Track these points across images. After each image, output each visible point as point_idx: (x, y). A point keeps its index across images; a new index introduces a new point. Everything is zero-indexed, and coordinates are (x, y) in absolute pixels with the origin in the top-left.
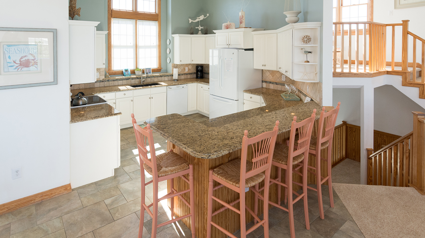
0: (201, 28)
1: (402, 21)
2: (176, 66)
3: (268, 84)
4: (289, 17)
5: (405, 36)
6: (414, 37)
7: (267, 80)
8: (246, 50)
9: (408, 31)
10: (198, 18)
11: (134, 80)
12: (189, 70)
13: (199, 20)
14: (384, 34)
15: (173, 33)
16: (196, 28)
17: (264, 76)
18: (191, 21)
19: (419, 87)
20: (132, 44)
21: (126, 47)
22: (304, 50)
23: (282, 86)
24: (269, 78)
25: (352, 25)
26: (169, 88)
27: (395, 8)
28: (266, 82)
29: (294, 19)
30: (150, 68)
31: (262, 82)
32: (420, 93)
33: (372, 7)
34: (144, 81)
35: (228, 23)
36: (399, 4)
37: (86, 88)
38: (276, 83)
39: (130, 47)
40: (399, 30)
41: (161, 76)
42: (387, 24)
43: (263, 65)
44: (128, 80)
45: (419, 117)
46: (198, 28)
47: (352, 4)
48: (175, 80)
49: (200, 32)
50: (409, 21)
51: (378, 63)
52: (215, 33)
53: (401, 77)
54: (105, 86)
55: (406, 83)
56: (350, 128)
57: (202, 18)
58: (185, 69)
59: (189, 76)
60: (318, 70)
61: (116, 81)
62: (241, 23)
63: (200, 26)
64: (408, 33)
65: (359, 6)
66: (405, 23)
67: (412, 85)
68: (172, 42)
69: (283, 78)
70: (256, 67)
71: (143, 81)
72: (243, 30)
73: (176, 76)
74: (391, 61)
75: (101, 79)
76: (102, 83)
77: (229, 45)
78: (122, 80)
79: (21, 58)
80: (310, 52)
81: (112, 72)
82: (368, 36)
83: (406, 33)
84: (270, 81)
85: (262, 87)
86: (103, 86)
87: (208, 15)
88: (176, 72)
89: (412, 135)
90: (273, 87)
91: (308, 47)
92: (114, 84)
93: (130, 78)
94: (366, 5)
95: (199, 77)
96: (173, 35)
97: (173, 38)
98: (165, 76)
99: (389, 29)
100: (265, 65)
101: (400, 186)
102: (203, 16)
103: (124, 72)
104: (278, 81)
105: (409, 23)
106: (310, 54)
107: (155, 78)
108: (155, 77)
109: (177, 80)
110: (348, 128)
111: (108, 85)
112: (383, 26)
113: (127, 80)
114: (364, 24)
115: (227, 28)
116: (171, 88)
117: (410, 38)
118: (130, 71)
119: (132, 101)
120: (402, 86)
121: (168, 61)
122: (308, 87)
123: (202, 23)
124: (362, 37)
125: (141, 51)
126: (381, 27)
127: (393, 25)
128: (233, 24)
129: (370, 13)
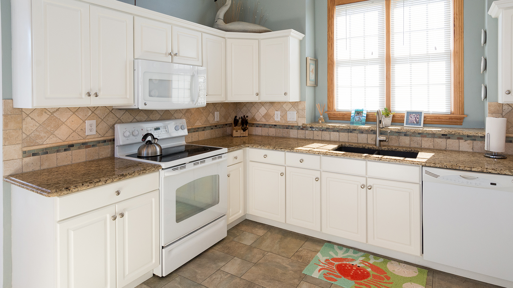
2: (506, 112)
11: (364, 136)
20: (376, 56)
21: (364, 62)
26: (427, 172)
30: (421, 113)
34: (385, 141)
37: (277, 136)
39: (372, 62)
41: (446, 135)
44: (351, 132)
54: (307, 138)
61: (325, 131)
71: (380, 141)
75: (300, 124)
76: (301, 132)
78: (338, 131)
81: (334, 115)
86: (302, 137)
92: (323, 136)
93: (355, 130)
97: (496, 21)
98: (459, 138)
103: (352, 115)
107: (426, 139)
108: (425, 136)
109: (501, 157)
111: (312, 138)
113: (348, 132)
116: (436, 176)
118: (365, 116)
119: (317, 179)
121: (482, 96)
125: (398, 70)
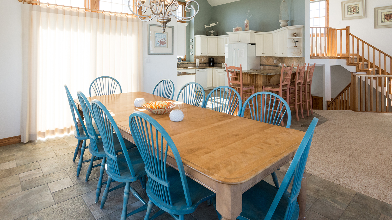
0: (213, 31)
1: (346, 27)
2: (196, 57)
3: (264, 66)
4: (282, 23)
5: (347, 36)
6: (353, 36)
7: (264, 64)
8: (251, 44)
9: (349, 33)
10: (211, 24)
12: (204, 60)
13: (212, 26)
14: (336, 35)
15: (195, 34)
16: (210, 31)
17: (261, 62)
18: (206, 26)
19: (356, 66)
22: (293, 41)
23: (274, 67)
24: (265, 62)
25: (317, 29)
27: (342, 20)
28: (263, 65)
29: (285, 24)
31: (260, 66)
32: (357, 69)
33: (328, 19)
35: (237, 28)
36: (345, 17)
38: (270, 65)
40: (344, 32)
41: (188, 63)
42: (337, 29)
43: (262, 54)
45: (353, 74)
46: (211, 31)
47: (315, 17)
48: (197, 66)
49: (212, 34)
50: (350, 27)
51: (332, 52)
52: (228, 34)
53: (346, 60)
55: (348, 64)
56: (315, 98)
57: (214, 24)
58: (202, 60)
59: (204, 65)
60: (302, 51)
62: (246, 28)
63: (212, 30)
64: (349, 34)
65: (320, 18)
66: (348, 28)
67: (352, 65)
68: (194, 40)
69: (275, 61)
70: (257, 56)
71: (179, 66)
72: (250, 32)
73: (197, 64)
74: (340, 53)
77: (239, 41)
79: (161, 40)
80: (298, 41)
82: (327, 38)
83: (348, 34)
84: (266, 64)
85: (260, 69)
87: (218, 22)
88: (197, 61)
89: (350, 84)
90: (268, 68)
91: (296, 38)
94: (324, 18)
95: (211, 65)
96: (195, 36)
97: (195, 38)
98: (191, 64)
99: (339, 32)
100: (264, 54)
101: (345, 110)
102: (214, 23)
104: (271, 64)
105: (350, 28)
106: (297, 42)
110: (314, 99)
112: (335, 30)
114: (324, 28)
115: (237, 30)
116: (198, 71)
117: (351, 37)
120: (347, 65)
121: (191, 54)
122: (295, 62)
123: (214, 28)
124: (323, 38)
126: (334, 31)
127: (341, 30)
128: (241, 28)
129: (327, 23)
